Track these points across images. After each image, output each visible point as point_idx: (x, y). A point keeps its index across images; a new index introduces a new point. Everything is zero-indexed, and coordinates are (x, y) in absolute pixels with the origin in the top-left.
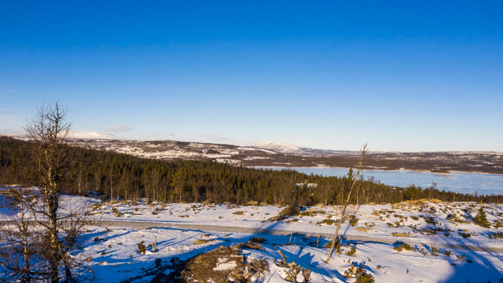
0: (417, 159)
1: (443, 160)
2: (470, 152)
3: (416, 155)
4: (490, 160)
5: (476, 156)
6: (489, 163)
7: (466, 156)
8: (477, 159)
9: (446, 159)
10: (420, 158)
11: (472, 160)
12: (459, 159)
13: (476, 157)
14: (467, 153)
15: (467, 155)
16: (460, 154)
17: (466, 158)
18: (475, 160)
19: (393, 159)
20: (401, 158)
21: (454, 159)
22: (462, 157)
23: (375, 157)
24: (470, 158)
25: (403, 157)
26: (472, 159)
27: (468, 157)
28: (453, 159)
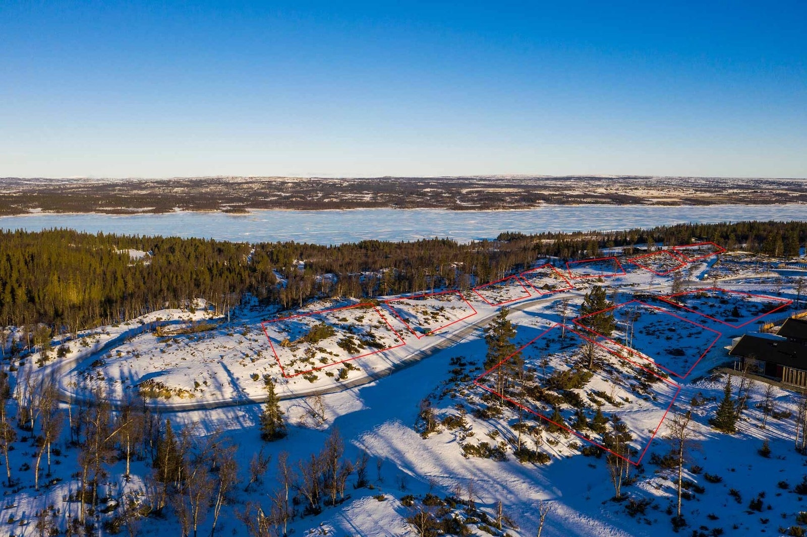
0: (183, 191)
1: (221, 192)
2: (252, 178)
3: (178, 183)
4: (281, 189)
5: (263, 184)
6: (283, 194)
7: (250, 185)
8: (264, 188)
9: (225, 189)
10: (186, 189)
11: (259, 191)
12: (242, 189)
13: (263, 186)
14: (248, 180)
15: (251, 183)
16: (239, 181)
17: (251, 188)
18: (263, 191)
19: (144, 192)
20: (157, 191)
21: (236, 189)
22: (245, 186)
23: (114, 190)
24: (255, 187)
25: (159, 188)
26: (258, 189)
27: (253, 186)
28: (234, 190)
